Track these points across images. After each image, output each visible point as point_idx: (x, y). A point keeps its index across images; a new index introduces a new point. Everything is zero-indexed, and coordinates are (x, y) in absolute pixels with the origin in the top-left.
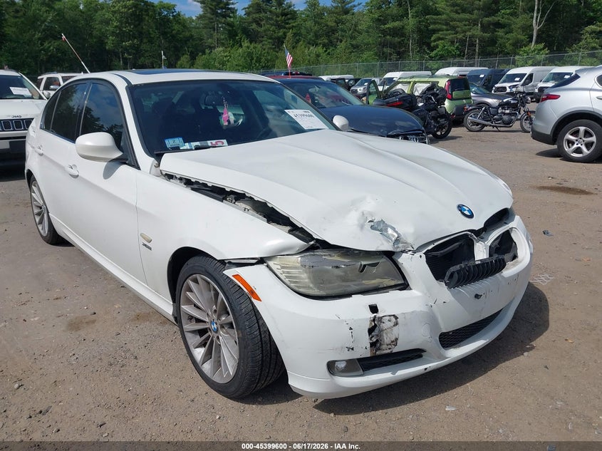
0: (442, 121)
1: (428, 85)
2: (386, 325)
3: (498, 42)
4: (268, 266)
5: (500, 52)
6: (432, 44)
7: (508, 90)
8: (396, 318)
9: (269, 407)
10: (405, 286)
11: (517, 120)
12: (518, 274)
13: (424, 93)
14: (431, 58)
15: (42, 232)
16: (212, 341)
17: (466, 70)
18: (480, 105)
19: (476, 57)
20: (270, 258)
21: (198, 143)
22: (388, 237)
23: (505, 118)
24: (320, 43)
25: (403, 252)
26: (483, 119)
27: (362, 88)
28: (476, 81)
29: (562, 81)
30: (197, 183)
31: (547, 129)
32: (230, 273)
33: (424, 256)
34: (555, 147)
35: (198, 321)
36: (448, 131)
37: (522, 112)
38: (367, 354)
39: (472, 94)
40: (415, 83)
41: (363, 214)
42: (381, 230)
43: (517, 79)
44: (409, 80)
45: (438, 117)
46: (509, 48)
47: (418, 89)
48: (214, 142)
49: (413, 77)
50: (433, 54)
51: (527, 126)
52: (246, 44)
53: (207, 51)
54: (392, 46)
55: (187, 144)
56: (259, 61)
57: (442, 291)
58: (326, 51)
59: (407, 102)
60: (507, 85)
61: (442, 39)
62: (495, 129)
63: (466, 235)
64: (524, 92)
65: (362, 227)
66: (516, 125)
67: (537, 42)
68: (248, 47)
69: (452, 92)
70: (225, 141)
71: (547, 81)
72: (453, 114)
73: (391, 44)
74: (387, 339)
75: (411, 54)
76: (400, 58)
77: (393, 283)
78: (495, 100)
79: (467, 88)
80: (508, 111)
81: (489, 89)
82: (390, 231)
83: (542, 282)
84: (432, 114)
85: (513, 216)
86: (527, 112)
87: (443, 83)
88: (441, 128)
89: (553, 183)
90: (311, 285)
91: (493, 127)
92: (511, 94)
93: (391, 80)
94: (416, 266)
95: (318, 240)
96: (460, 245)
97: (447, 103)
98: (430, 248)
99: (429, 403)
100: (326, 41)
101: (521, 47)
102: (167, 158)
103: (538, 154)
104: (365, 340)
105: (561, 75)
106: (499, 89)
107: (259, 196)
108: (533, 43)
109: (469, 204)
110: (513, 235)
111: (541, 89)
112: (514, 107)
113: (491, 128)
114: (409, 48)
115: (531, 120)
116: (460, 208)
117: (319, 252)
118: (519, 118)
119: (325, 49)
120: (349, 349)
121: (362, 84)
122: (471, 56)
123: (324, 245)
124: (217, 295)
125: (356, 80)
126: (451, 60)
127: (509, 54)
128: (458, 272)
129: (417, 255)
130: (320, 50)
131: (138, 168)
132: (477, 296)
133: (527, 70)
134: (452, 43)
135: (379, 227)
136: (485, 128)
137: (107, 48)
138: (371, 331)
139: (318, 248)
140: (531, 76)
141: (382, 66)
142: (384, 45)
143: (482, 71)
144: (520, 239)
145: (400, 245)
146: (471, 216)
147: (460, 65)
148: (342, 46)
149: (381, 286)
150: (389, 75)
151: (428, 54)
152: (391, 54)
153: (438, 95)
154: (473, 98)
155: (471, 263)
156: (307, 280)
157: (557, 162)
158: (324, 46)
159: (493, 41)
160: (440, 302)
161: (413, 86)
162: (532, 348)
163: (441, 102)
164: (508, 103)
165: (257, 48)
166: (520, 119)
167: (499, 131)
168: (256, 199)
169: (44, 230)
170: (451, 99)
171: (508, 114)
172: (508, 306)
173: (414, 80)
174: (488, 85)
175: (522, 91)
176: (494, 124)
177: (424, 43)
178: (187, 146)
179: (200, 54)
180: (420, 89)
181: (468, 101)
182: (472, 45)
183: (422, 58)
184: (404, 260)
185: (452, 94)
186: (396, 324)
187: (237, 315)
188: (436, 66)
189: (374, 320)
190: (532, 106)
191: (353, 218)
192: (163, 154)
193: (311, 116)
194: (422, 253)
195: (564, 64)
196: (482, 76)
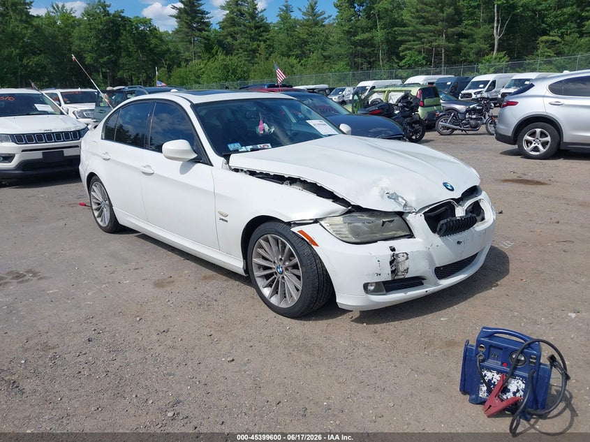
0: (417, 126)
1: (402, 94)
2: (401, 259)
3: (462, 52)
4: (320, 224)
5: (465, 61)
6: (401, 54)
7: (474, 96)
8: (407, 255)
9: (321, 322)
10: (411, 236)
11: (483, 124)
12: (485, 230)
13: (399, 101)
14: (401, 67)
15: (101, 224)
16: (278, 281)
17: (434, 78)
18: (450, 110)
19: (443, 65)
20: (321, 219)
21: (251, 147)
22: (400, 204)
23: (473, 122)
24: (293, 55)
25: (409, 213)
26: (453, 124)
27: (337, 97)
28: (444, 88)
29: (523, 87)
30: (261, 173)
31: (509, 132)
32: (296, 229)
33: (423, 215)
34: (516, 147)
35: (266, 268)
36: (422, 135)
37: (487, 117)
38: (389, 278)
39: (441, 101)
40: (389, 92)
41: (382, 189)
42: (394, 199)
43: (481, 86)
44: (383, 90)
45: (413, 123)
46: (473, 57)
47: (393, 97)
48: (262, 145)
49: (387, 87)
50: (401, 64)
51: (492, 129)
52: (221, 56)
53: (183, 64)
54: (363, 55)
55: (244, 147)
56: (234, 73)
57: (436, 238)
58: (299, 62)
59: (385, 110)
60: (472, 91)
61: (409, 49)
62: (464, 132)
63: (450, 202)
64: (488, 98)
65: (382, 197)
66: (482, 129)
67: (498, 51)
68: (224, 60)
69: (423, 100)
70: (269, 145)
71: (509, 87)
72: (426, 120)
73: (362, 53)
74: (401, 268)
75: (381, 63)
76: (371, 67)
77: (403, 234)
78: (462, 106)
79: (437, 95)
80: (474, 117)
81: (456, 95)
82: (400, 199)
83: (505, 246)
84: (408, 120)
85: (481, 191)
86: (491, 117)
87: (415, 91)
88: (416, 132)
89: (515, 177)
90: (350, 236)
91: (462, 130)
92: (477, 100)
93: (364, 89)
94: (417, 222)
95: (353, 206)
96: (446, 209)
97: (420, 110)
98: (426, 210)
99: (429, 318)
100: (299, 52)
101: (484, 56)
102: (233, 157)
103: (501, 153)
104: (388, 269)
105: (521, 82)
106: (464, 96)
107: (310, 179)
108: (495, 52)
109: (451, 183)
110: (481, 204)
111: (504, 95)
112: (480, 112)
113: (460, 132)
114: (379, 58)
115: (495, 124)
116: (445, 185)
117: (354, 214)
118: (485, 122)
119: (298, 60)
120: (377, 274)
121: (336, 94)
122: (438, 65)
123: (358, 209)
124: (284, 246)
125: (331, 90)
126: (420, 69)
127: (472, 62)
128: (446, 223)
129: (419, 215)
130: (293, 61)
131: (212, 165)
132: (459, 243)
133: (490, 77)
134: (420, 52)
135: (394, 197)
136: (455, 132)
137: (86, 63)
138: (391, 262)
139: (354, 211)
140: (494, 82)
141: (354, 75)
142: (355, 55)
143: (448, 78)
144: (486, 206)
145: (407, 208)
146: (452, 190)
147: (428, 74)
148: (314, 56)
149: (396, 236)
150: (362, 84)
151: (397, 63)
152: (362, 64)
153: (412, 103)
154: (442, 105)
155: (454, 219)
156: (347, 232)
157: (518, 159)
158: (297, 56)
159: (458, 51)
160: (435, 245)
161: (387, 96)
162: (497, 285)
163: (415, 109)
164: (474, 109)
165: (233, 60)
166: (485, 124)
167: (468, 134)
168: (309, 181)
169: (105, 221)
170: (423, 106)
171: (474, 119)
172: (482, 251)
173: (388, 89)
174: (455, 91)
175: (486, 97)
176: (462, 128)
177: (393, 53)
178: (244, 149)
179: (175, 66)
180: (394, 98)
181: (439, 107)
182: (438, 54)
183: (391, 67)
184: (411, 219)
185: (423, 102)
186: (407, 258)
187: (302, 257)
188: (405, 75)
189: (393, 256)
190: (495, 111)
191: (376, 192)
192: (230, 155)
193: (324, 125)
194: (422, 213)
195: (524, 71)
196: (449, 83)
